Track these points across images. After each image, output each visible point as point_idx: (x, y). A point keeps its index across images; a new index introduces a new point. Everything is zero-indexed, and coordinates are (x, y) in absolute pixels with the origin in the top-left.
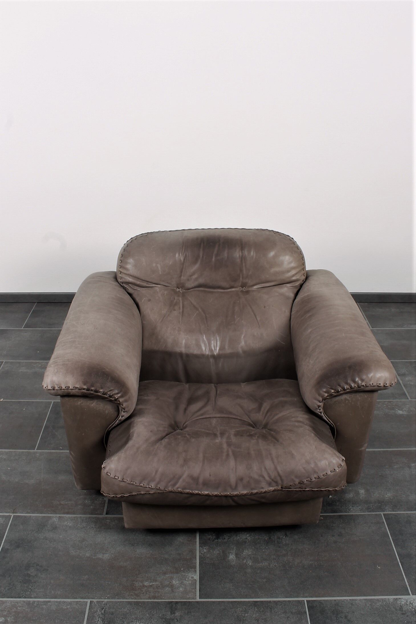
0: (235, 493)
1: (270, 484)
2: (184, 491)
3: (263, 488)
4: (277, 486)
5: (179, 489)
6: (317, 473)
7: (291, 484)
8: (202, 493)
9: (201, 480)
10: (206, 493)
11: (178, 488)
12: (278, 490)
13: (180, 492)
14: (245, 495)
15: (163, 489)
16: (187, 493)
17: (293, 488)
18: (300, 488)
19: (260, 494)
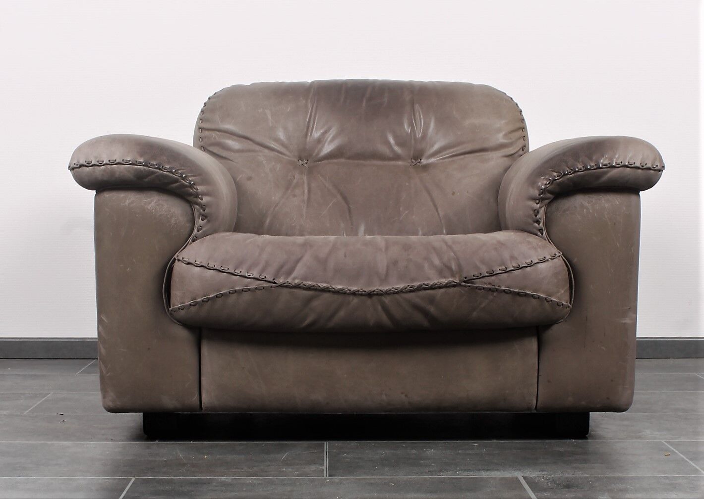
0: (385, 288)
1: (441, 274)
2: (304, 283)
3: (429, 279)
4: (453, 275)
5: (297, 281)
6: (517, 259)
7: (476, 273)
8: (333, 287)
9: (331, 265)
10: (339, 287)
11: (294, 279)
12: (455, 285)
13: (297, 287)
14: (401, 291)
15: (271, 280)
16: (309, 288)
17: (479, 283)
18: (490, 284)
19: (425, 289)
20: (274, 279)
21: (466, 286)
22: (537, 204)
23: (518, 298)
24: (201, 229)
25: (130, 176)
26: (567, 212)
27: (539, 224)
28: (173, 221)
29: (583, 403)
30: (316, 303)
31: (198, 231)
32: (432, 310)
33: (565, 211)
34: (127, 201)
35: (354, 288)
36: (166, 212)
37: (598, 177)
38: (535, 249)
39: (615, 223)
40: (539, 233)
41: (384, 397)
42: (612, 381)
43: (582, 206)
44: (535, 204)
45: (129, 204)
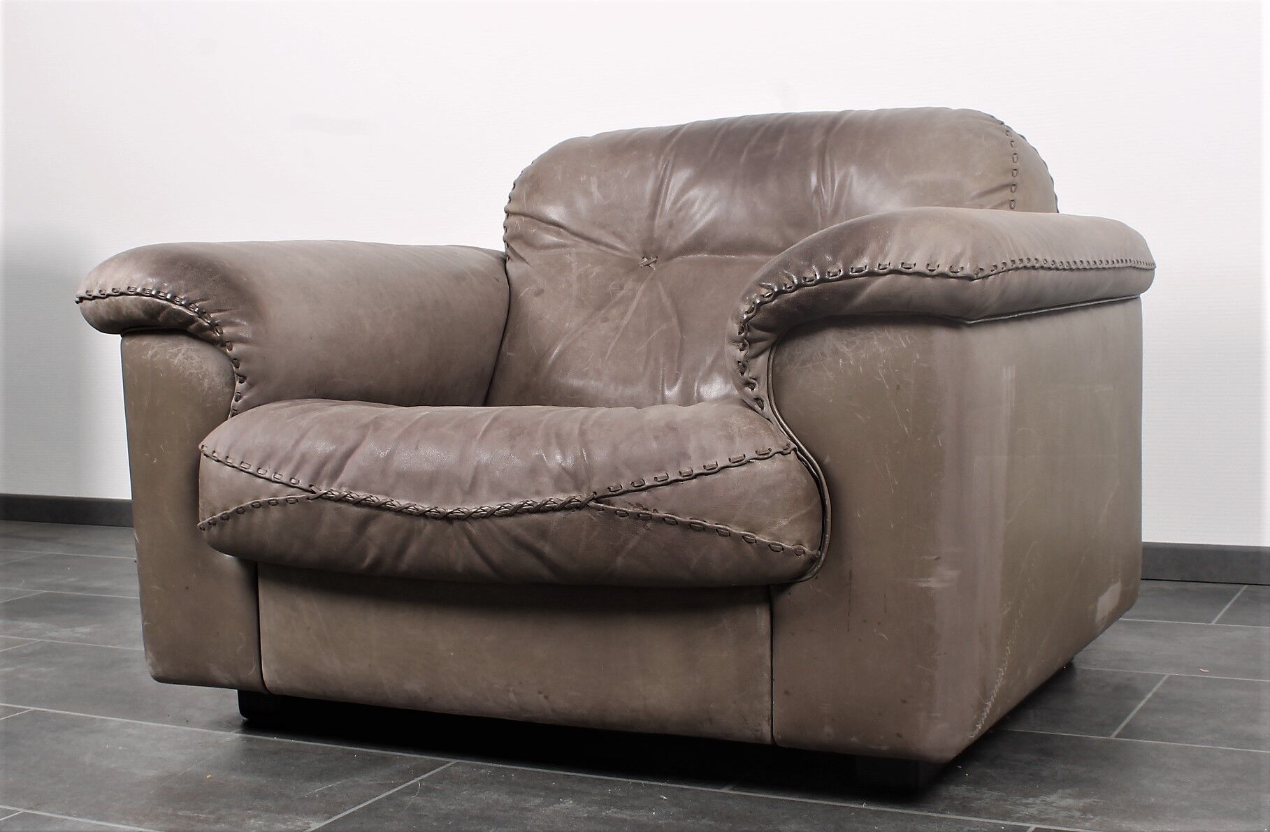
1: (559, 487)
2: (353, 493)
3: (535, 493)
4: (578, 488)
5: (343, 490)
6: (691, 459)
7: (613, 485)
8: (394, 501)
9: (393, 462)
10: (402, 503)
11: (340, 486)
12: (581, 506)
13: (341, 500)
14: (491, 515)
15: (305, 486)
16: (358, 503)
17: (620, 504)
18: (639, 505)
19: (529, 511)
20: (311, 486)
21: (599, 509)
22: (741, 350)
23: (693, 535)
24: (241, 397)
25: (138, 312)
26: (810, 366)
27: (753, 389)
28: (206, 383)
29: (854, 739)
30: (374, 530)
31: (237, 400)
32: (547, 549)
33: (804, 363)
34: (150, 352)
35: (424, 506)
36: (196, 370)
37: (850, 294)
38: (731, 438)
39: (898, 388)
40: (756, 407)
41: (512, 696)
42: (904, 702)
43: (836, 352)
44: (738, 351)
45: (152, 356)
